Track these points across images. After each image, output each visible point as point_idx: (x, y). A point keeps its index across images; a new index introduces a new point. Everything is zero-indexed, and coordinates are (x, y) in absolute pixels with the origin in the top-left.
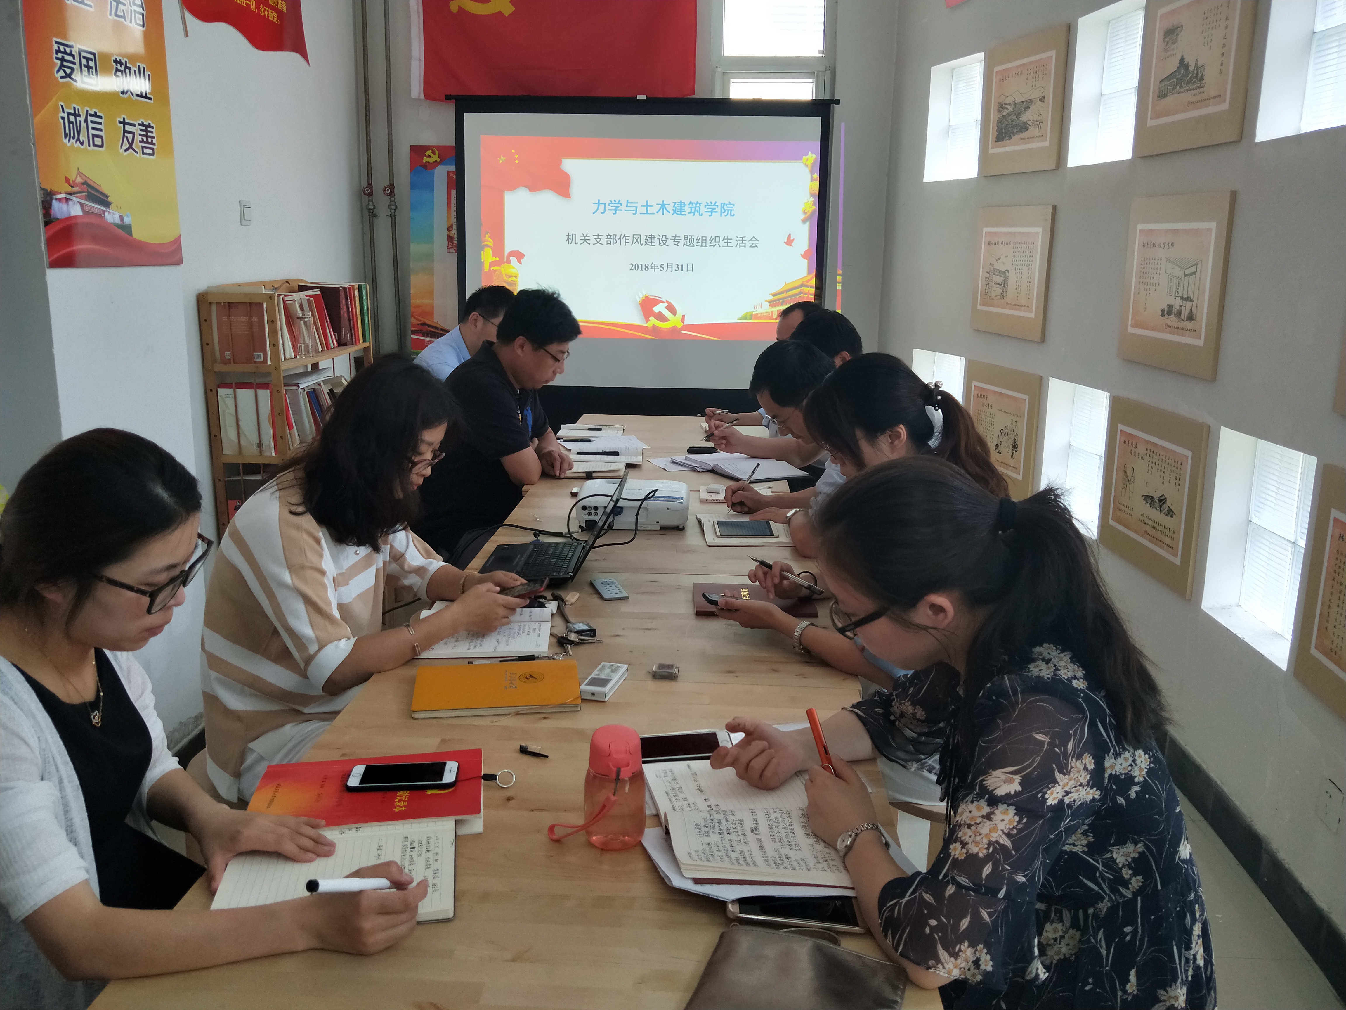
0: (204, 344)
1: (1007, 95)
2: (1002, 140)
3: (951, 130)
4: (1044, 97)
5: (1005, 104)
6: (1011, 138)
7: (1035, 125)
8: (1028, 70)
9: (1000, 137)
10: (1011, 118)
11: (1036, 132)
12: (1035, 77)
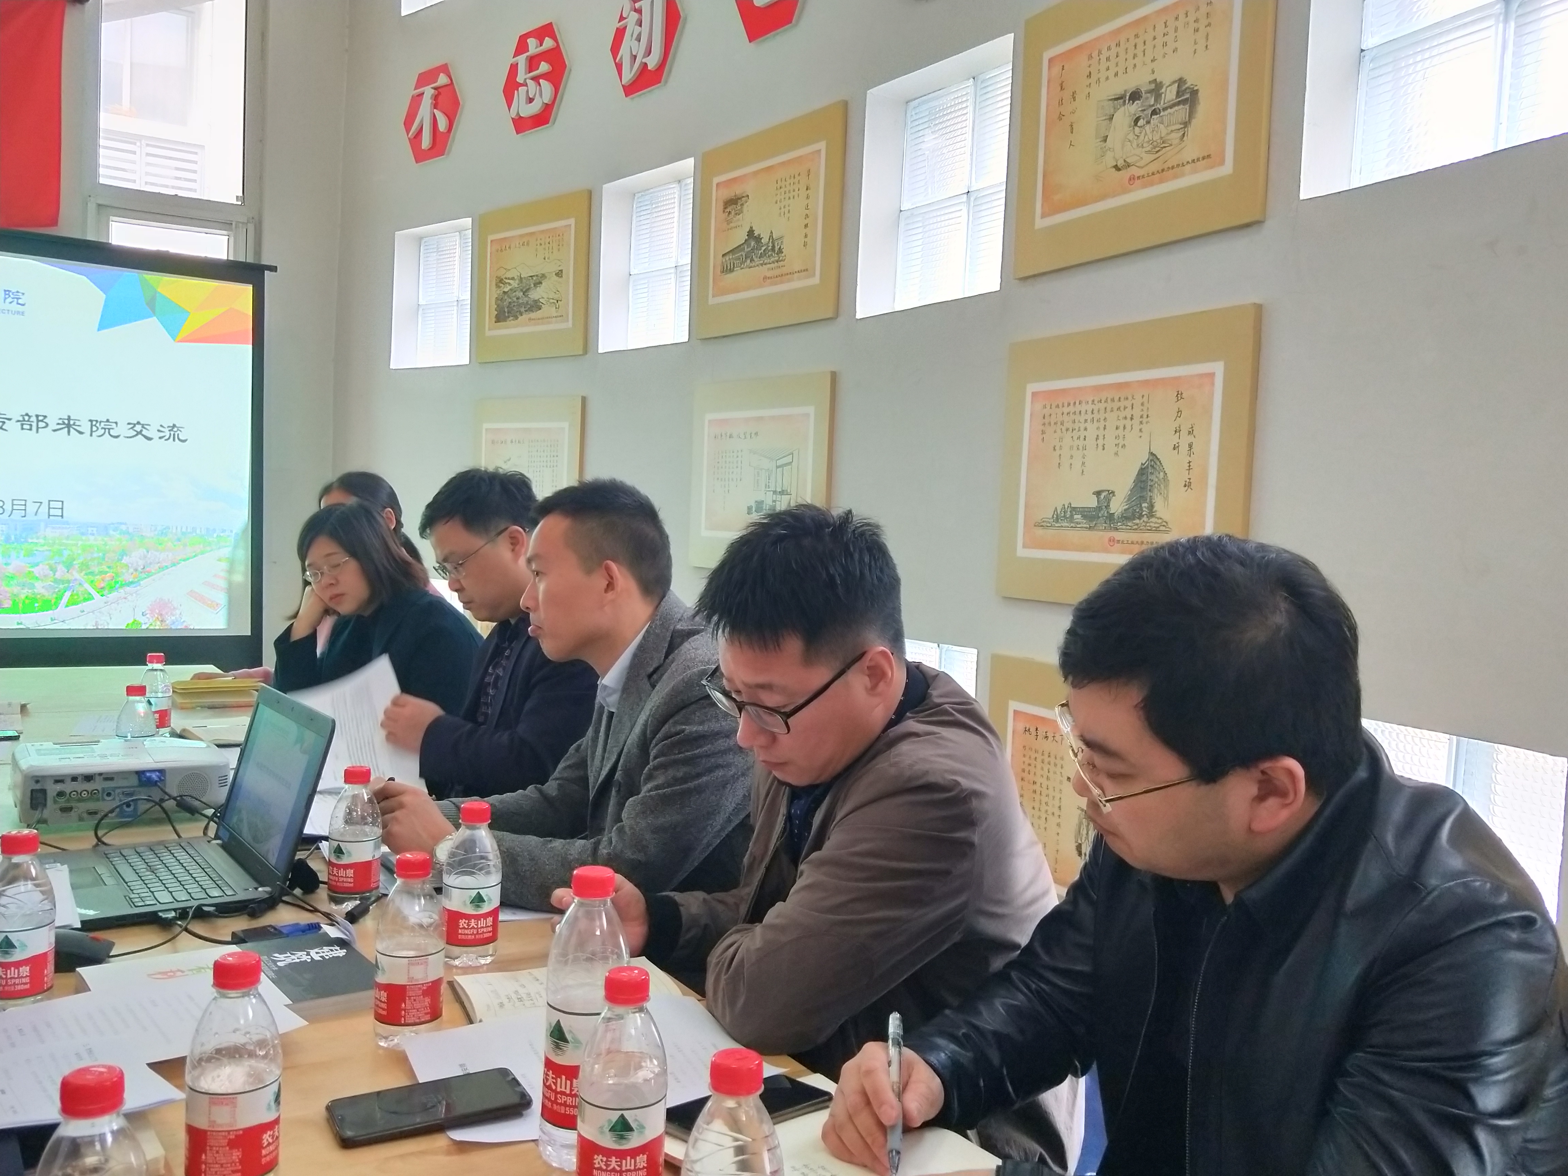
1: (508, 268)
2: (505, 321)
3: (421, 310)
4: (561, 271)
5: (506, 278)
6: (517, 318)
7: (551, 303)
8: (537, 240)
9: (501, 317)
10: (516, 295)
11: (553, 311)
12: (547, 249)
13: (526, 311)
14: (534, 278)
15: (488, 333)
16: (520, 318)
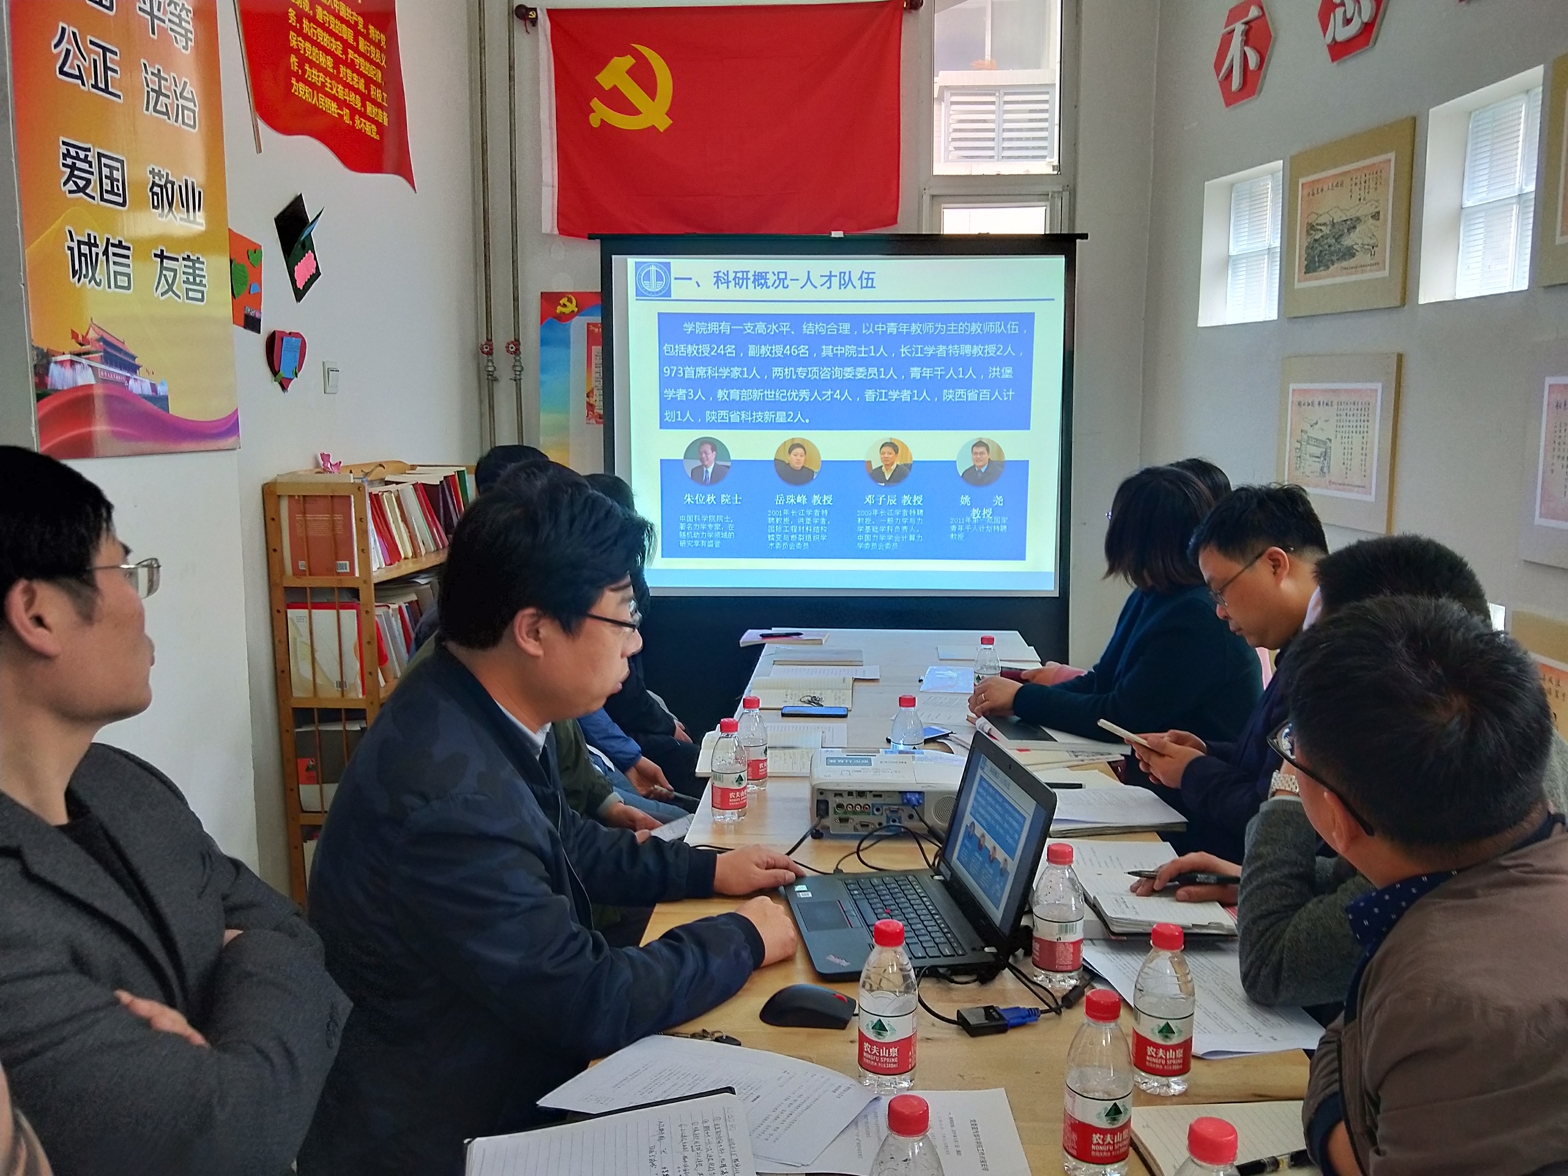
0: (272, 550)
1: (1320, 212)
2: (1315, 271)
3: (1231, 261)
4: (1378, 213)
5: (1317, 224)
6: (1328, 268)
7: (1367, 249)
8: (1352, 179)
9: (1310, 268)
10: (1327, 243)
11: (1368, 259)
12: (1363, 188)
13: (1338, 260)
14: (1348, 222)
15: (1297, 285)
16: (1331, 267)
